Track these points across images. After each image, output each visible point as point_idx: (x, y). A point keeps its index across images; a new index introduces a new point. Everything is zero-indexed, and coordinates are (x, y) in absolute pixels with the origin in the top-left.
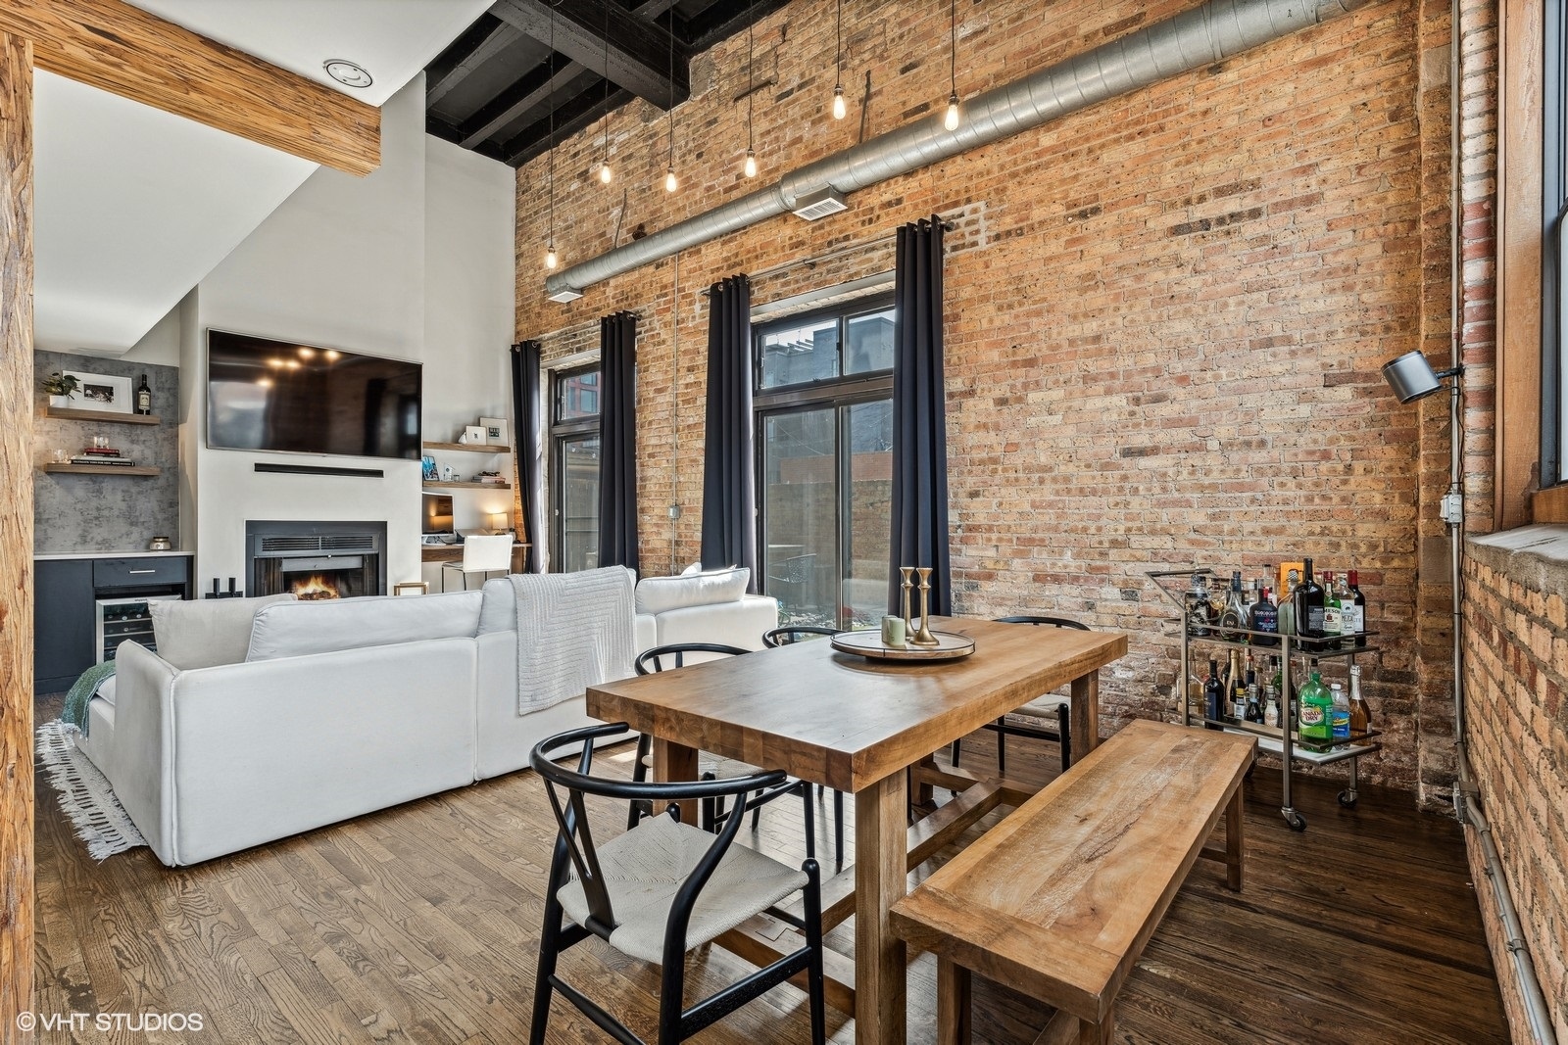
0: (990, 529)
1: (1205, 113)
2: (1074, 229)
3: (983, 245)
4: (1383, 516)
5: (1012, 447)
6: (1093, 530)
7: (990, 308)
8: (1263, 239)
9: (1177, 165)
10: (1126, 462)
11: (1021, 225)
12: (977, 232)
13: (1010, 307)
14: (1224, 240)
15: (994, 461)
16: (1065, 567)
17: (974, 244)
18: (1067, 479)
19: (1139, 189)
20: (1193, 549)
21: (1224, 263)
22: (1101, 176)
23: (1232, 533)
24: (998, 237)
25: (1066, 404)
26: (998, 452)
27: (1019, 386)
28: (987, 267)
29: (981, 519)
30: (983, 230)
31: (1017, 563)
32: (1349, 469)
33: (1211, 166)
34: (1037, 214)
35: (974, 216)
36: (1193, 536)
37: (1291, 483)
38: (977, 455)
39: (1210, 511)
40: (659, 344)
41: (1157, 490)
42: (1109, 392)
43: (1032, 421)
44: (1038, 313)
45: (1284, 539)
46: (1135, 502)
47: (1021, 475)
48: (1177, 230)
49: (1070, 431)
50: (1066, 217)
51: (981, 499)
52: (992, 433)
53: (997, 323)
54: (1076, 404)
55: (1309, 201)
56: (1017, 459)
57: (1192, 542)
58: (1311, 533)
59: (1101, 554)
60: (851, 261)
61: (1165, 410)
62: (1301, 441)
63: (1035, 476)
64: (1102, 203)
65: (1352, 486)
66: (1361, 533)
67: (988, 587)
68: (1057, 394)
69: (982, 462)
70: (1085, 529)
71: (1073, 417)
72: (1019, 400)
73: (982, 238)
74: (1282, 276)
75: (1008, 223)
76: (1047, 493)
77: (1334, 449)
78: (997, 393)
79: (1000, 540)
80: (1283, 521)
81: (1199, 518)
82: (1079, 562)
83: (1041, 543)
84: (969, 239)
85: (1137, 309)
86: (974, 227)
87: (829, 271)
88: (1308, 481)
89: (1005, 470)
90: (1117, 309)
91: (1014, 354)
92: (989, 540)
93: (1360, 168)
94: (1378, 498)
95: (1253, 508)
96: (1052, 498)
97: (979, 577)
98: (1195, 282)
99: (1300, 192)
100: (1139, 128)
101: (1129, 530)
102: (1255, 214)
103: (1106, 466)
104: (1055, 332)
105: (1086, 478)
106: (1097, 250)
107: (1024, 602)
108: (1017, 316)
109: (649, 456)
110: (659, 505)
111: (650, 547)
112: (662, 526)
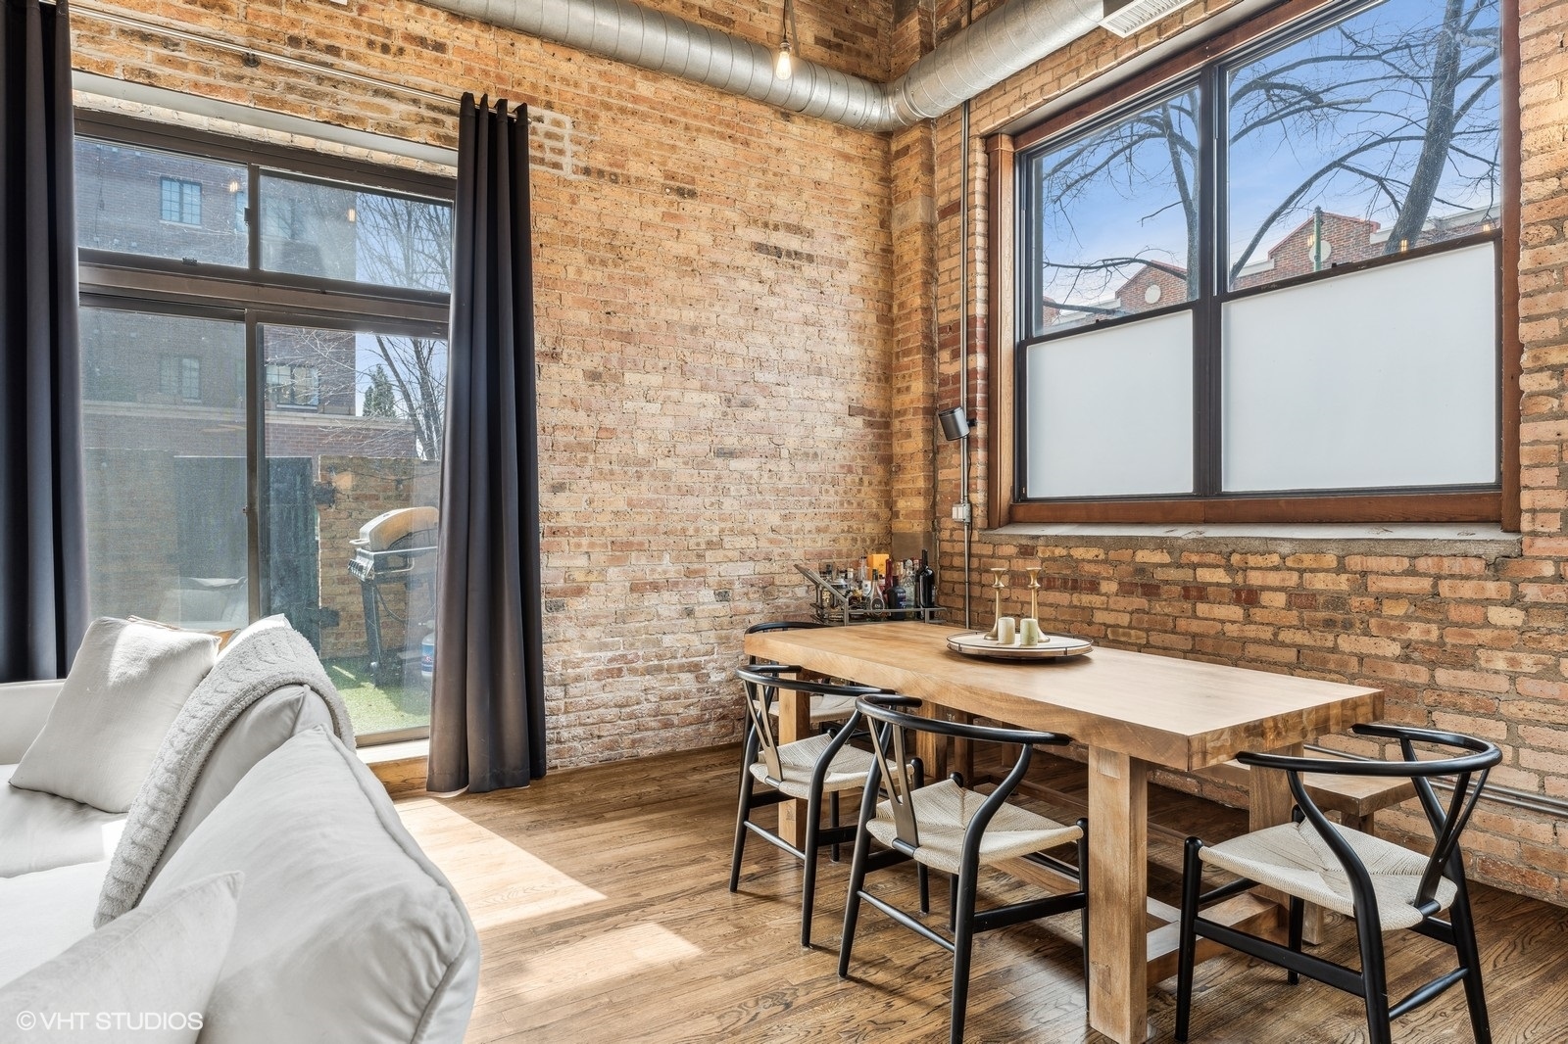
0: (580, 532)
1: (779, 150)
2: (671, 203)
3: (567, 172)
4: (876, 517)
5: (605, 433)
6: (691, 532)
7: (578, 257)
8: (814, 283)
9: (759, 185)
10: (719, 462)
11: (615, 170)
12: (562, 153)
13: (603, 263)
14: (790, 272)
15: (585, 448)
16: (665, 572)
17: (557, 166)
18: (667, 476)
19: (730, 191)
20: (772, 547)
21: (792, 291)
22: (696, 160)
23: (797, 532)
24: (587, 171)
25: (664, 393)
26: (589, 436)
27: (615, 362)
28: (574, 203)
29: (567, 520)
30: (569, 154)
31: (613, 572)
32: (861, 479)
33: (782, 201)
34: (635, 168)
35: (556, 130)
36: (771, 535)
37: (832, 491)
38: (562, 437)
39: (783, 512)
41: (744, 492)
42: (704, 388)
43: (629, 405)
44: (636, 283)
45: (828, 536)
46: (728, 503)
47: (615, 467)
48: (759, 247)
49: (668, 423)
50: (664, 186)
51: (567, 493)
52: (582, 413)
53: (587, 277)
54: (675, 394)
55: (842, 265)
56: (613, 449)
57: (771, 541)
58: (843, 531)
59: (699, 556)
61: (751, 415)
62: (838, 456)
63: (632, 470)
64: (699, 189)
65: (862, 495)
66: (867, 530)
67: (578, 605)
68: (655, 380)
69: (570, 448)
70: (684, 530)
71: (670, 408)
72: (614, 378)
73: (566, 163)
74: (827, 320)
75: (599, 160)
76: (644, 490)
77: (853, 464)
78: (589, 363)
79: (592, 545)
80: (826, 521)
81: (774, 519)
82: (677, 566)
83: (640, 548)
84: (549, 156)
85: (729, 311)
86: (557, 144)
87: (290, 88)
88: (841, 489)
89: (596, 460)
90: (711, 305)
91: (609, 322)
92: (578, 545)
93: (866, 253)
94: (875, 505)
95: (811, 510)
96: (650, 495)
97: (565, 593)
98: (772, 302)
99: (836, 255)
100: (730, 132)
101: (722, 531)
102: (810, 258)
103: (702, 465)
104: (653, 309)
105: (684, 476)
106: (692, 235)
107: (621, 617)
108: (611, 277)
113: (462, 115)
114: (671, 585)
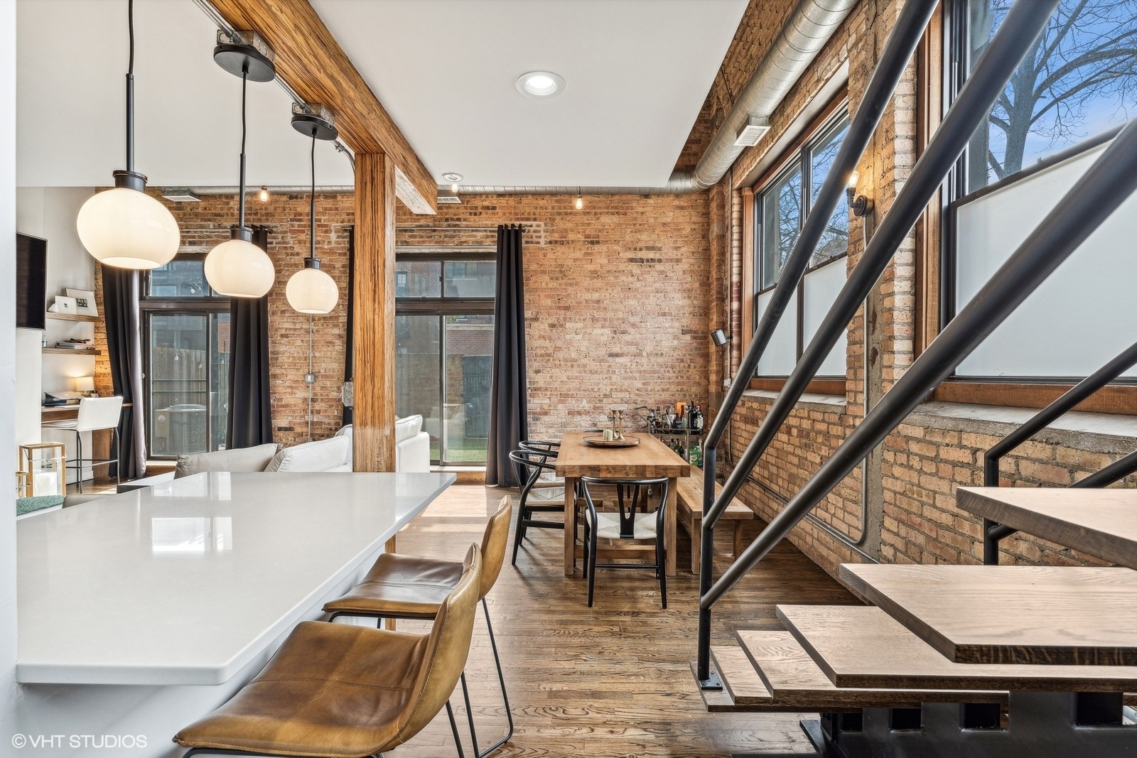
0: (546, 389)
1: (642, 213)
2: (588, 248)
3: (542, 245)
4: (699, 384)
5: (557, 349)
6: (596, 390)
7: (546, 278)
8: (662, 272)
9: (632, 232)
10: (610, 359)
11: (562, 239)
12: (540, 237)
13: (557, 279)
14: (649, 269)
15: (549, 355)
16: (584, 407)
17: (538, 243)
18: (585, 366)
19: (617, 238)
20: (637, 397)
21: (649, 278)
22: (600, 227)
23: (651, 391)
24: (550, 242)
25: (583, 330)
26: (551, 351)
27: (562, 319)
28: (545, 256)
29: (541, 384)
30: (543, 237)
31: (560, 406)
32: (689, 365)
33: (644, 237)
34: (571, 236)
35: (538, 228)
36: (637, 392)
37: (671, 371)
38: (539, 352)
39: (643, 382)
40: (292, 254)
41: (623, 372)
42: (603, 327)
43: (568, 337)
44: (571, 285)
45: (668, 393)
46: (614, 377)
48: (631, 260)
49: (586, 343)
50: (585, 242)
51: (541, 374)
52: (548, 341)
53: (550, 286)
54: (589, 330)
55: (678, 261)
56: (560, 355)
57: (637, 395)
58: (678, 391)
59: (600, 401)
60: (462, 234)
61: (627, 338)
62: (675, 354)
63: (569, 364)
64: (601, 239)
65: (690, 373)
66: (693, 390)
67: (546, 419)
68: (580, 325)
69: (542, 355)
70: (592, 389)
71: (587, 337)
72: (561, 326)
73: (542, 241)
74: (669, 288)
75: (556, 236)
76: (575, 372)
77: (684, 358)
78: (550, 321)
79: (551, 395)
80: (668, 386)
81: (639, 384)
82: (590, 405)
83: (572, 396)
84: (535, 240)
85: (615, 291)
86: (539, 234)
87: (446, 236)
88: (677, 370)
89: (553, 360)
90: (607, 290)
91: (559, 303)
92: (546, 395)
93: (693, 253)
94: (697, 377)
95: (659, 380)
96: (577, 374)
97: (540, 414)
98: (638, 284)
99: (675, 257)
100: (617, 211)
101: (612, 389)
102: (660, 261)
103: (602, 361)
104: (579, 295)
105: (593, 365)
106: (598, 261)
107: (564, 425)
108: (560, 284)
109: (282, 336)
110: (293, 372)
111: (284, 403)
112: (296, 388)
113: (498, 232)
114: (587, 413)
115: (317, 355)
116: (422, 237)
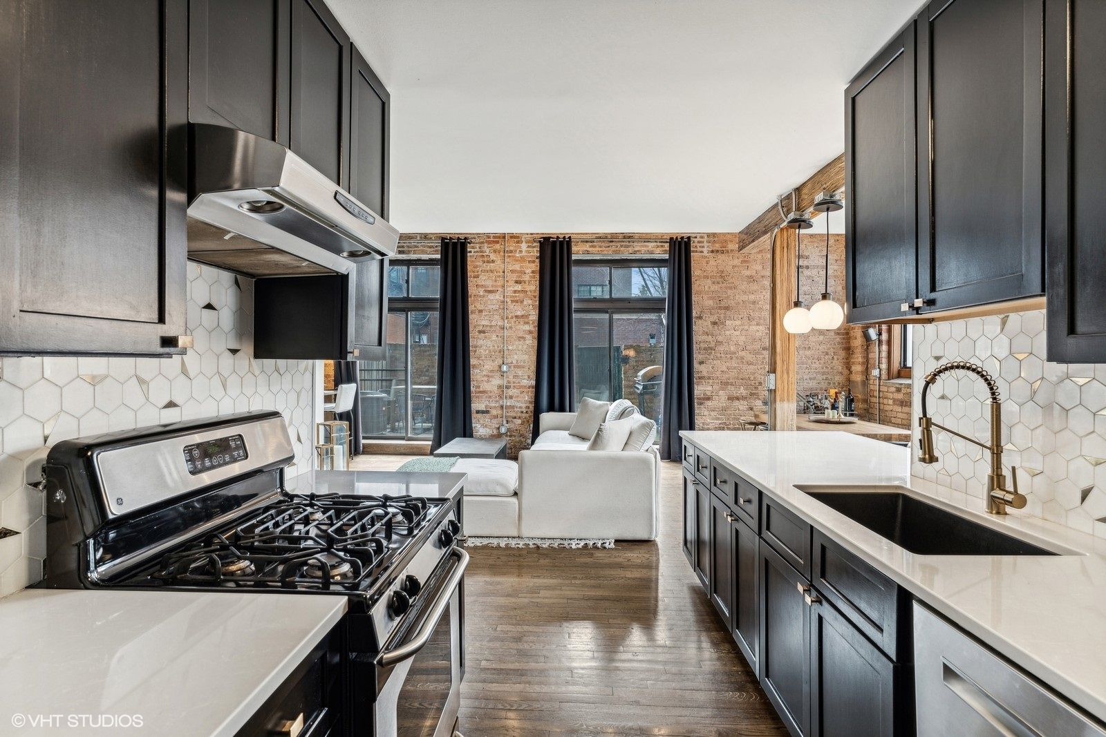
0: (709, 378)
2: (745, 257)
3: (705, 253)
5: (719, 343)
6: (752, 379)
7: (709, 282)
11: (723, 249)
12: (703, 247)
13: (718, 283)
15: (711, 349)
16: (741, 393)
17: (702, 252)
18: (742, 358)
23: (800, 380)
24: (712, 252)
25: (741, 327)
26: (712, 345)
27: (722, 318)
28: (708, 263)
29: (705, 374)
30: (706, 247)
31: (721, 393)
32: (833, 357)
35: (701, 240)
37: (817, 363)
38: (703, 345)
40: (488, 262)
42: (758, 324)
43: (727, 333)
44: (731, 288)
45: (815, 381)
47: (722, 355)
49: (743, 338)
51: (705, 365)
53: (712, 289)
54: (746, 327)
56: (721, 348)
58: (823, 379)
59: (755, 388)
62: (820, 348)
63: (728, 356)
65: (834, 364)
66: (836, 379)
67: (709, 403)
68: (738, 323)
69: (705, 349)
70: (749, 378)
71: (744, 332)
72: (722, 323)
75: (717, 247)
76: (733, 363)
77: (829, 351)
78: (713, 319)
79: (713, 383)
80: (815, 375)
82: (746, 391)
83: (732, 384)
84: (699, 249)
86: (702, 245)
87: (622, 246)
88: (822, 362)
89: (715, 353)
90: (761, 292)
91: (720, 304)
92: (709, 383)
93: (837, 260)
94: (840, 368)
95: (807, 371)
96: (736, 365)
97: (704, 399)
103: (758, 353)
104: (737, 296)
105: (749, 357)
106: (754, 267)
107: (724, 409)
108: (721, 287)
109: (480, 332)
110: (490, 363)
111: (481, 389)
112: (492, 377)
113: (670, 243)
114: (744, 398)
115: (510, 348)
116: (601, 247)
